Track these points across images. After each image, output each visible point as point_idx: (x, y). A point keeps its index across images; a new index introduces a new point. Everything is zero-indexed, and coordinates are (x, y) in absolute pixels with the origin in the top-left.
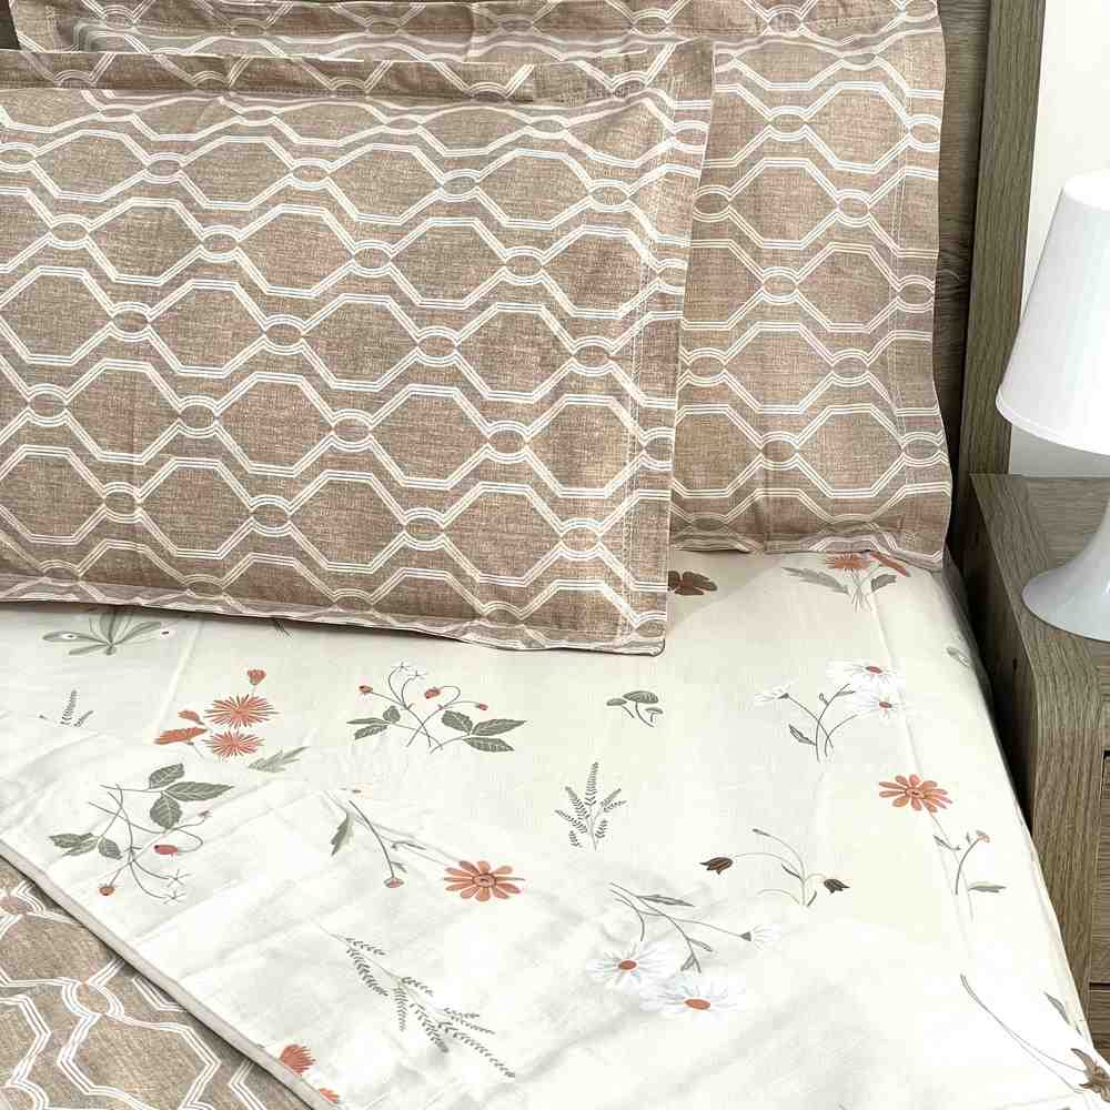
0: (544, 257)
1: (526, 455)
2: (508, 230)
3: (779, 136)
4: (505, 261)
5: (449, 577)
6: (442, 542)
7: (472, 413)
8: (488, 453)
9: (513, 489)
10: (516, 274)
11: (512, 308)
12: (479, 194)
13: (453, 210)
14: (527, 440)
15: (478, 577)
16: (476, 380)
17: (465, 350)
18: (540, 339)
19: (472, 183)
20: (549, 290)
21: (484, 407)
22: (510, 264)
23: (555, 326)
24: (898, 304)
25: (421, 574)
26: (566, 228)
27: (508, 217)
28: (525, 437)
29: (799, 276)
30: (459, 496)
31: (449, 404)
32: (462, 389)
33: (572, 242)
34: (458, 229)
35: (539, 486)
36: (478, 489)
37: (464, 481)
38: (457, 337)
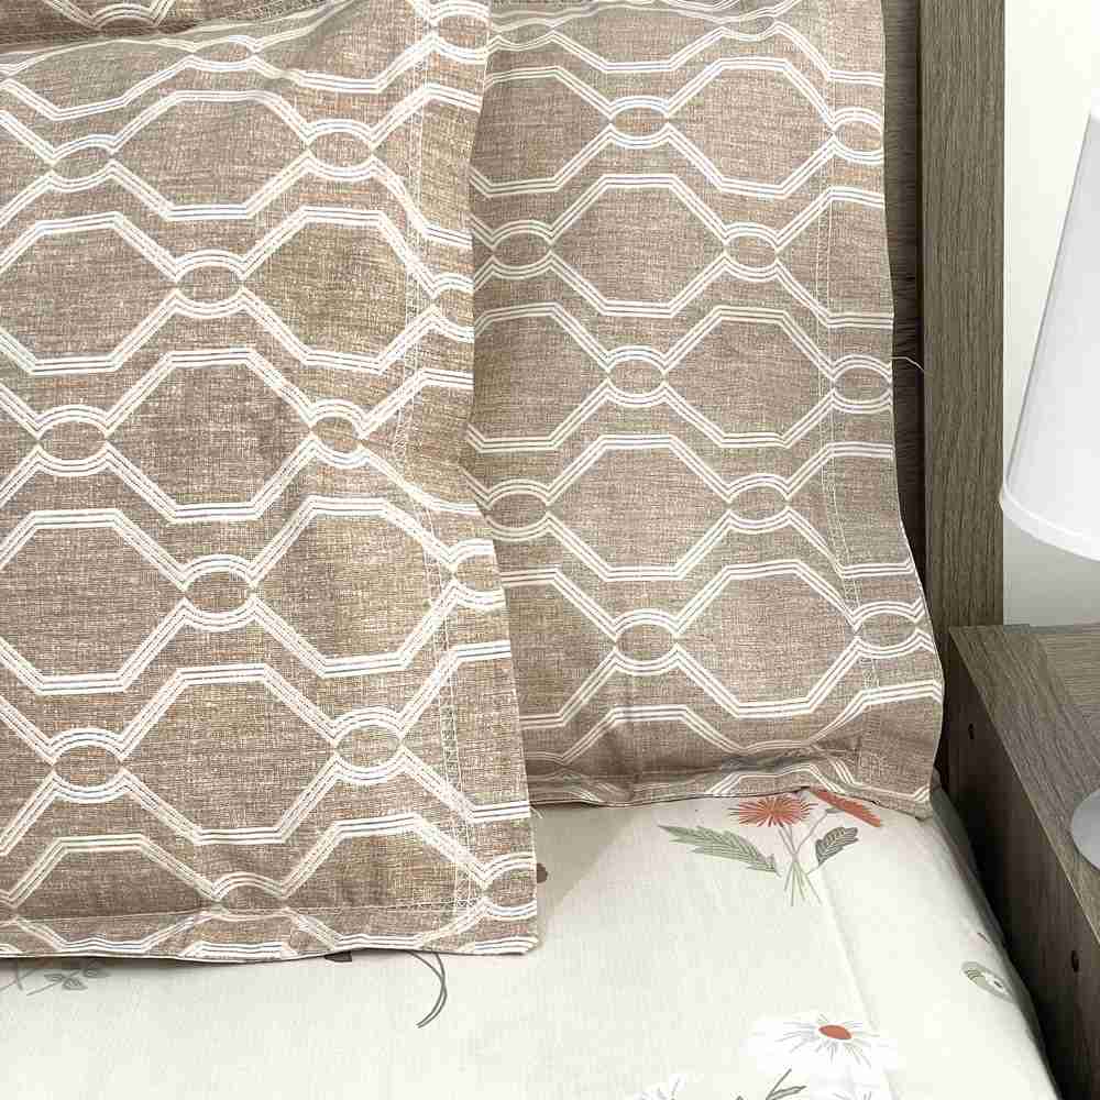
0: (243, 265)
1: (255, 612)
2: (174, 226)
3: (627, 141)
4: (177, 279)
5: (143, 843)
6: (123, 785)
7: (150, 550)
8: (185, 615)
9: (239, 673)
10: (197, 299)
11: (198, 359)
12: (116, 172)
13: (76, 205)
14: (254, 584)
15: (197, 836)
16: (148, 490)
17: (124, 441)
18: (253, 405)
19: (102, 156)
20: (259, 321)
21: (169, 537)
22: (185, 284)
23: (276, 382)
24: (832, 401)
25: (94, 844)
26: (274, 213)
27: (170, 204)
28: (248, 580)
29: (669, 360)
30: (144, 698)
31: (107, 540)
32: (126, 509)
33: (289, 237)
34: (87, 234)
35: (284, 662)
36: (178, 682)
37: (149, 673)
38: (107, 421)
